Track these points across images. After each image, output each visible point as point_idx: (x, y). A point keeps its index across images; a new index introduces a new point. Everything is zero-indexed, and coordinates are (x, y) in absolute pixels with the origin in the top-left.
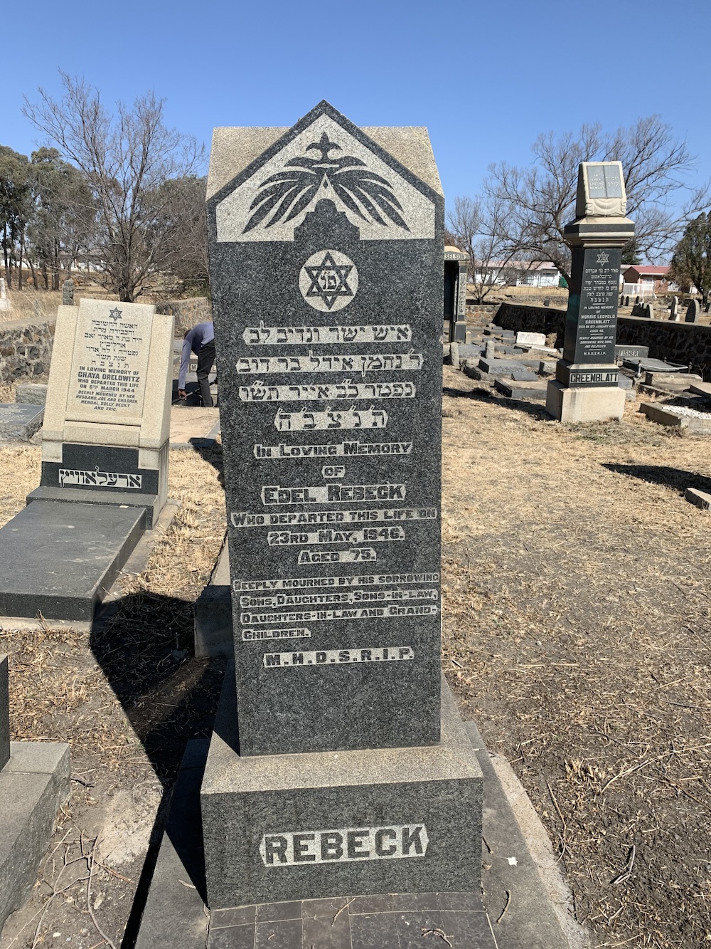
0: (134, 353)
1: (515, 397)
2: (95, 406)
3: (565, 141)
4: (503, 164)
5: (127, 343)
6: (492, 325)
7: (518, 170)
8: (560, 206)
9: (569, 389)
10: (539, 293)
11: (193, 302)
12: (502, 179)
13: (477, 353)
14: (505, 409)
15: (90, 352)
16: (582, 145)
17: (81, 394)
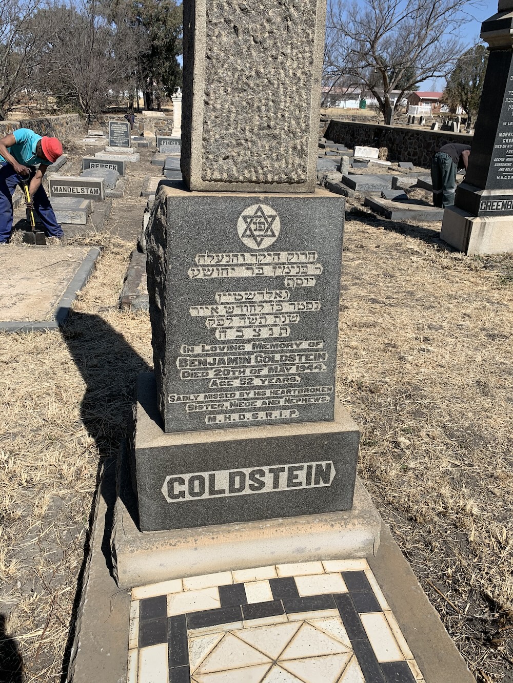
6: (324, 140)
8: (376, 35)
9: (478, 218)
10: (345, 113)
11: (65, 118)
13: (333, 168)
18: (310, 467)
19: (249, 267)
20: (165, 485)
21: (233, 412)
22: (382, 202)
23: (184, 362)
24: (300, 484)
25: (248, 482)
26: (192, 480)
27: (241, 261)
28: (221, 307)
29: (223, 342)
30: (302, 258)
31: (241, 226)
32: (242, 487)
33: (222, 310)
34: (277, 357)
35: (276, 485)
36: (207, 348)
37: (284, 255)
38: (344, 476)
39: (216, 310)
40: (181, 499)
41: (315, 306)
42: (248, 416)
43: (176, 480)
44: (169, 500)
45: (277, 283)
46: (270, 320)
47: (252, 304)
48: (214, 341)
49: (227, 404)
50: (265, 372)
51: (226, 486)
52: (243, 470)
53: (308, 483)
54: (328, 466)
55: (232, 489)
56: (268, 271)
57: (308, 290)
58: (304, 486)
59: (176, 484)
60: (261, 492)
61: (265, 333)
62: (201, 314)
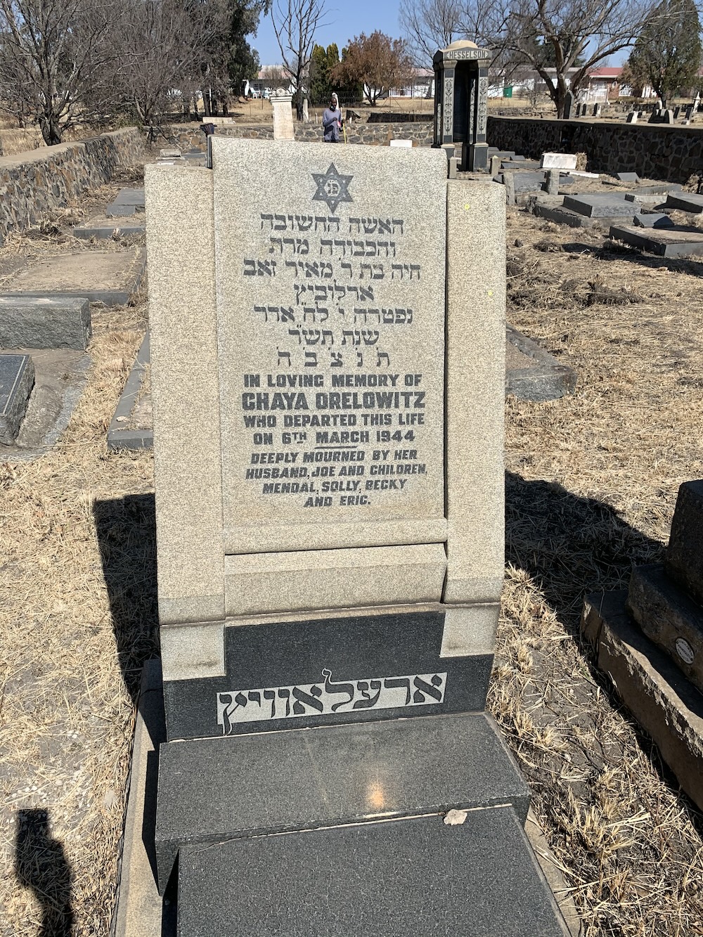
0: (401, 316)
2: (305, 496)
5: (376, 285)
15: (267, 326)
17: (259, 466)
22: (640, 231)
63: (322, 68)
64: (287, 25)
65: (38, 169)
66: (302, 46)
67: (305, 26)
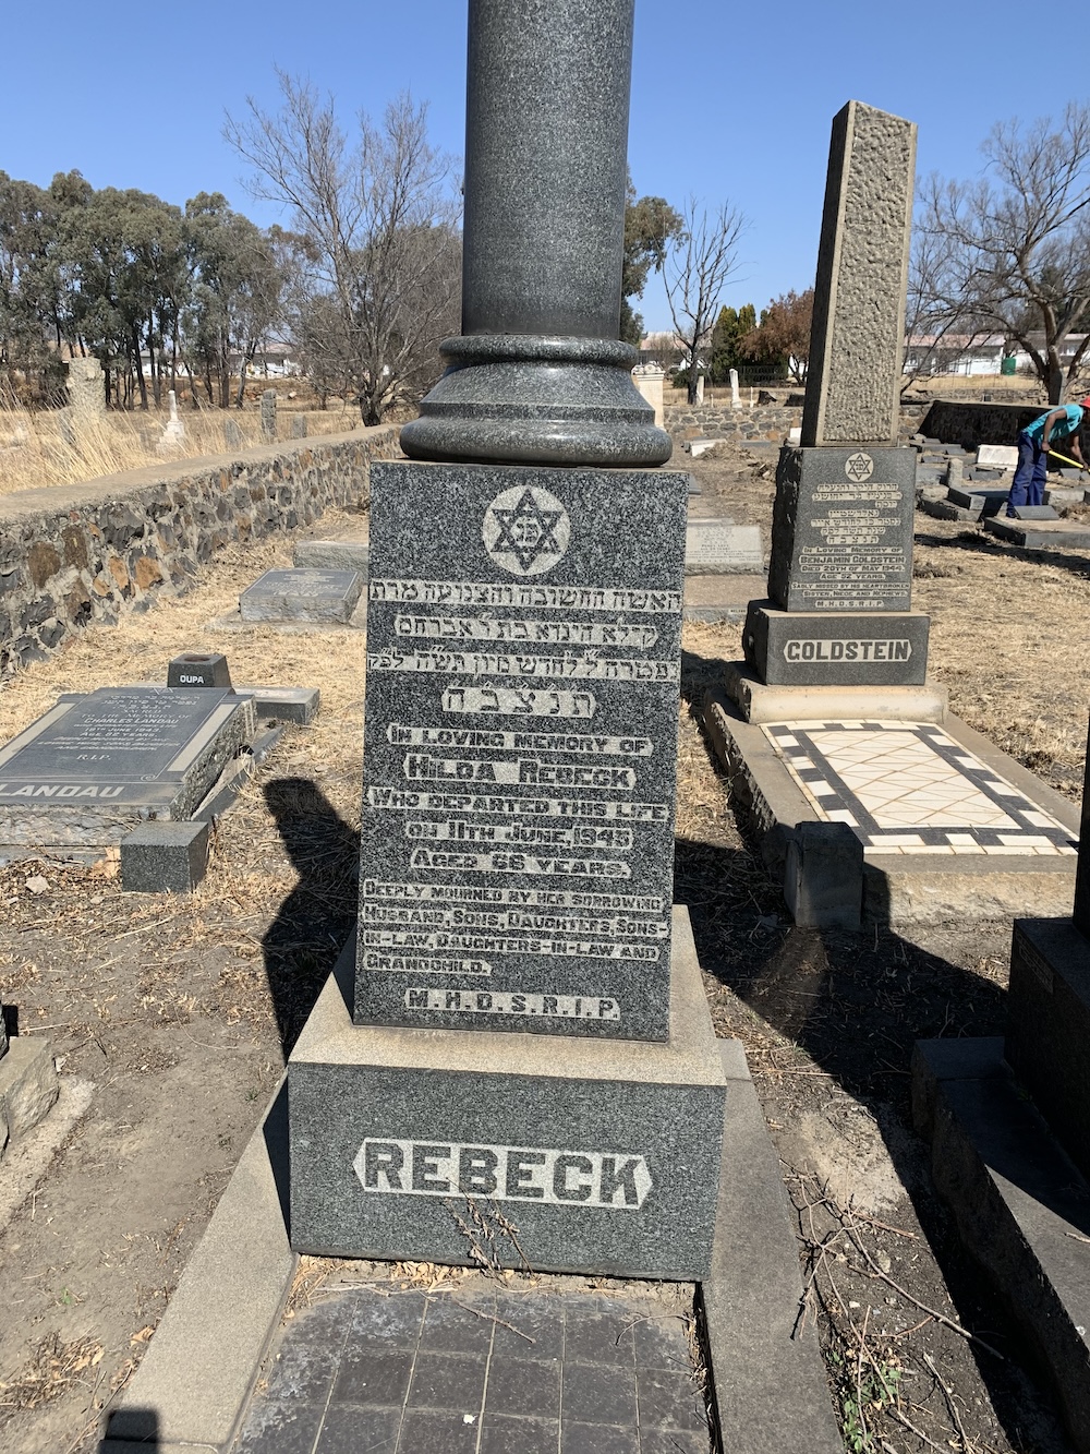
1: (1031, 544)
3: (1038, 133)
4: (934, 175)
6: (919, 438)
7: (958, 186)
8: (1028, 239)
10: (969, 386)
12: (931, 199)
14: (1025, 563)
16: (1067, 138)
18: (892, 644)
19: (851, 493)
20: (787, 647)
21: (835, 599)
23: (804, 560)
24: (884, 657)
25: (845, 652)
26: (805, 645)
27: (846, 490)
28: (831, 521)
29: (832, 546)
30: (888, 488)
31: (848, 467)
32: (840, 656)
33: (832, 523)
34: (869, 558)
35: (865, 658)
36: (821, 549)
37: (875, 485)
38: (918, 654)
39: (828, 523)
40: (796, 661)
41: (896, 522)
42: (846, 603)
43: (794, 644)
44: (789, 660)
45: (871, 505)
46: (865, 531)
47: (853, 519)
48: (825, 545)
49: (832, 593)
50: (860, 569)
51: (829, 654)
52: (842, 641)
53: (890, 657)
54: (906, 644)
55: (833, 657)
56: (864, 497)
57: (891, 510)
58: (887, 660)
59: (794, 648)
60: (854, 661)
61: (861, 541)
62: (818, 525)
63: (730, 335)
64: (683, 282)
65: (358, 448)
66: (703, 309)
67: (708, 283)
